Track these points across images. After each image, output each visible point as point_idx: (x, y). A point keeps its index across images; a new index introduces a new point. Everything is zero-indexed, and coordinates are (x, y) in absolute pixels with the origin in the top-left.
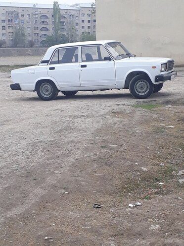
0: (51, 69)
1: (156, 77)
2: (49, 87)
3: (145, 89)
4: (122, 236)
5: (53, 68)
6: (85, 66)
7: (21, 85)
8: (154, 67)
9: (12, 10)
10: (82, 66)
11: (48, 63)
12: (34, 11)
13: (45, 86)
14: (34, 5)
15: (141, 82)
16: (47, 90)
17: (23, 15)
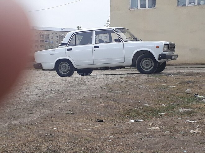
0: (69, 50)
1: (160, 55)
2: (67, 66)
3: (150, 66)
4: (121, 134)
5: (71, 49)
6: (98, 47)
7: (42, 64)
8: (158, 47)
9: (44, 33)
10: (95, 47)
11: (66, 45)
12: (61, 34)
13: (63, 64)
14: (62, 29)
15: (146, 60)
16: (65, 69)
17: (52, 37)
